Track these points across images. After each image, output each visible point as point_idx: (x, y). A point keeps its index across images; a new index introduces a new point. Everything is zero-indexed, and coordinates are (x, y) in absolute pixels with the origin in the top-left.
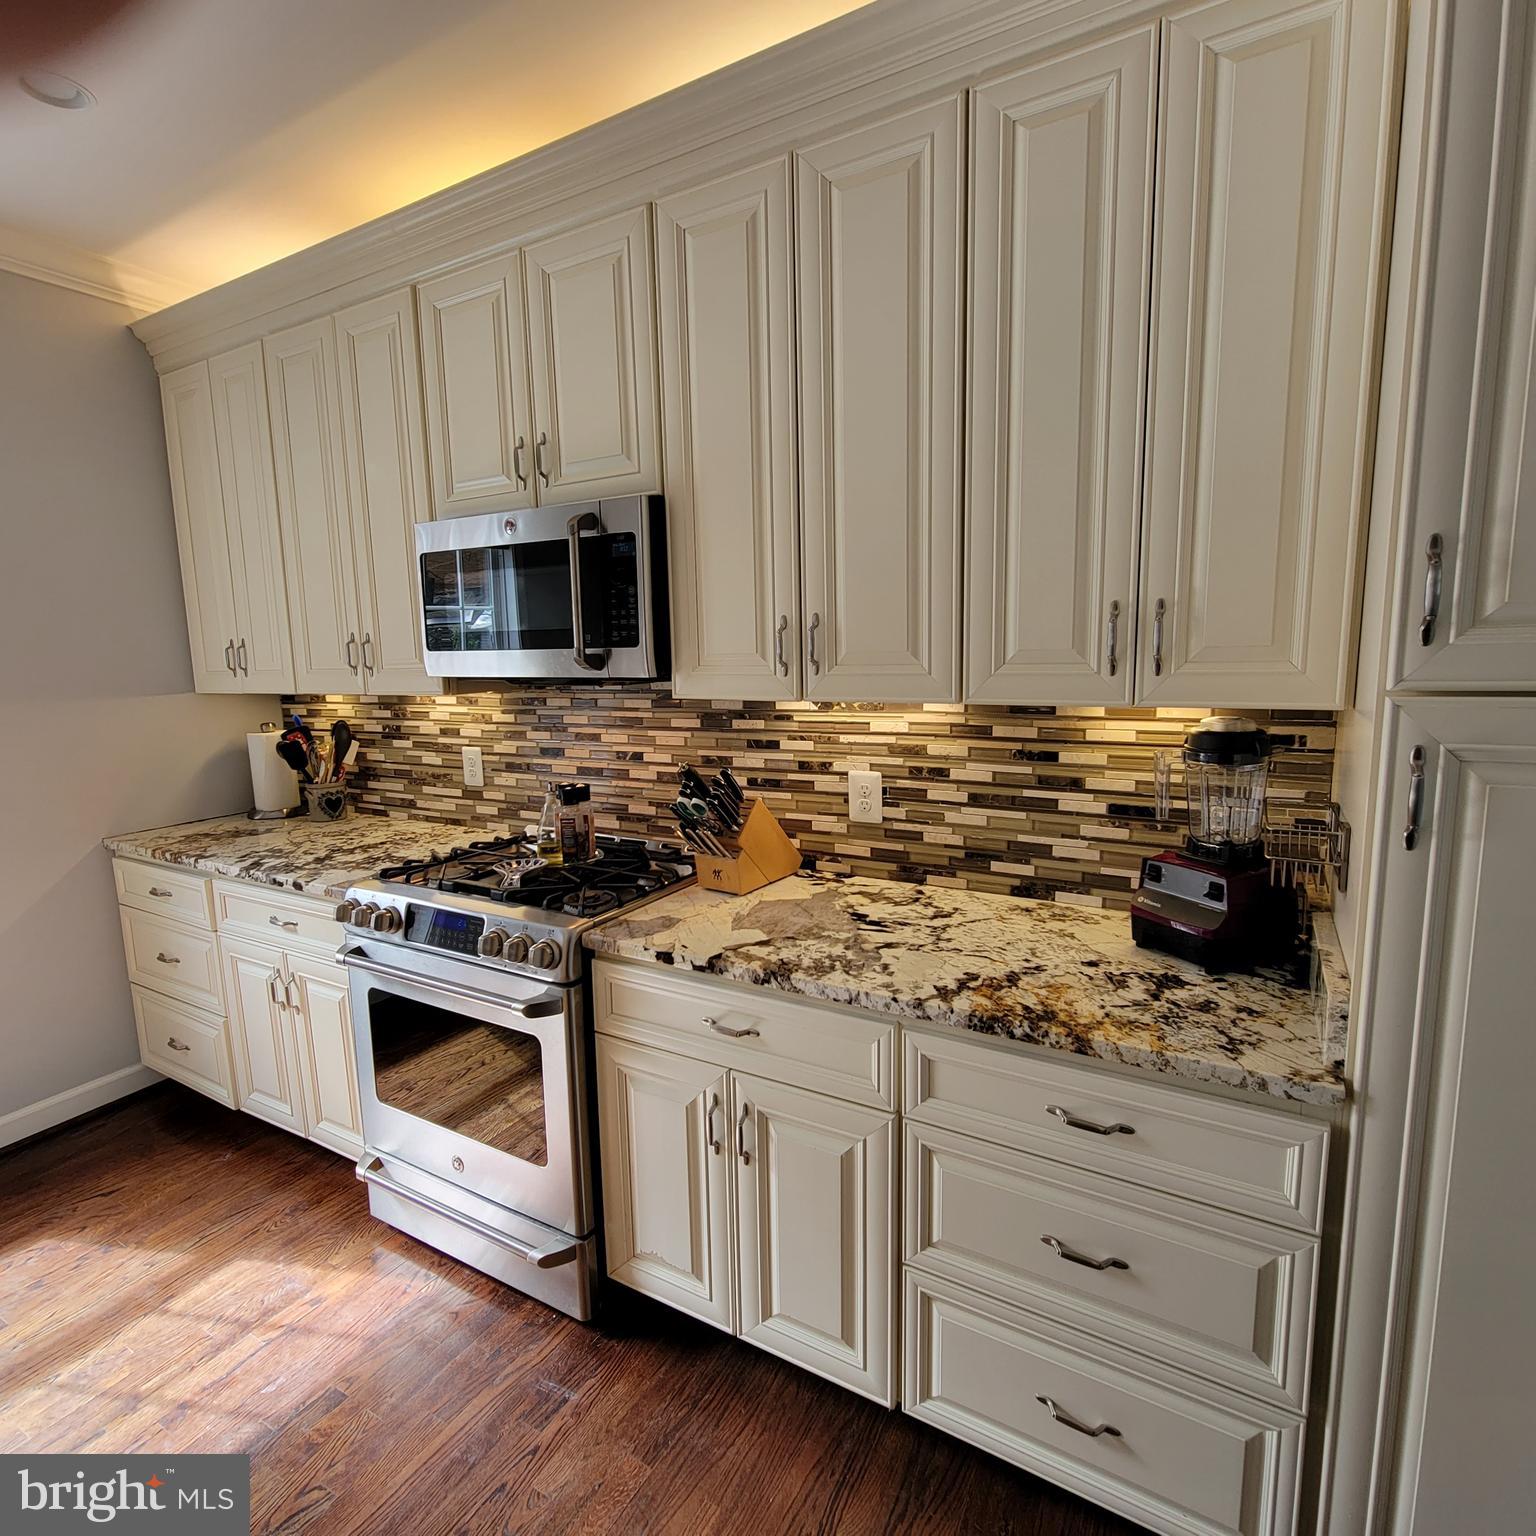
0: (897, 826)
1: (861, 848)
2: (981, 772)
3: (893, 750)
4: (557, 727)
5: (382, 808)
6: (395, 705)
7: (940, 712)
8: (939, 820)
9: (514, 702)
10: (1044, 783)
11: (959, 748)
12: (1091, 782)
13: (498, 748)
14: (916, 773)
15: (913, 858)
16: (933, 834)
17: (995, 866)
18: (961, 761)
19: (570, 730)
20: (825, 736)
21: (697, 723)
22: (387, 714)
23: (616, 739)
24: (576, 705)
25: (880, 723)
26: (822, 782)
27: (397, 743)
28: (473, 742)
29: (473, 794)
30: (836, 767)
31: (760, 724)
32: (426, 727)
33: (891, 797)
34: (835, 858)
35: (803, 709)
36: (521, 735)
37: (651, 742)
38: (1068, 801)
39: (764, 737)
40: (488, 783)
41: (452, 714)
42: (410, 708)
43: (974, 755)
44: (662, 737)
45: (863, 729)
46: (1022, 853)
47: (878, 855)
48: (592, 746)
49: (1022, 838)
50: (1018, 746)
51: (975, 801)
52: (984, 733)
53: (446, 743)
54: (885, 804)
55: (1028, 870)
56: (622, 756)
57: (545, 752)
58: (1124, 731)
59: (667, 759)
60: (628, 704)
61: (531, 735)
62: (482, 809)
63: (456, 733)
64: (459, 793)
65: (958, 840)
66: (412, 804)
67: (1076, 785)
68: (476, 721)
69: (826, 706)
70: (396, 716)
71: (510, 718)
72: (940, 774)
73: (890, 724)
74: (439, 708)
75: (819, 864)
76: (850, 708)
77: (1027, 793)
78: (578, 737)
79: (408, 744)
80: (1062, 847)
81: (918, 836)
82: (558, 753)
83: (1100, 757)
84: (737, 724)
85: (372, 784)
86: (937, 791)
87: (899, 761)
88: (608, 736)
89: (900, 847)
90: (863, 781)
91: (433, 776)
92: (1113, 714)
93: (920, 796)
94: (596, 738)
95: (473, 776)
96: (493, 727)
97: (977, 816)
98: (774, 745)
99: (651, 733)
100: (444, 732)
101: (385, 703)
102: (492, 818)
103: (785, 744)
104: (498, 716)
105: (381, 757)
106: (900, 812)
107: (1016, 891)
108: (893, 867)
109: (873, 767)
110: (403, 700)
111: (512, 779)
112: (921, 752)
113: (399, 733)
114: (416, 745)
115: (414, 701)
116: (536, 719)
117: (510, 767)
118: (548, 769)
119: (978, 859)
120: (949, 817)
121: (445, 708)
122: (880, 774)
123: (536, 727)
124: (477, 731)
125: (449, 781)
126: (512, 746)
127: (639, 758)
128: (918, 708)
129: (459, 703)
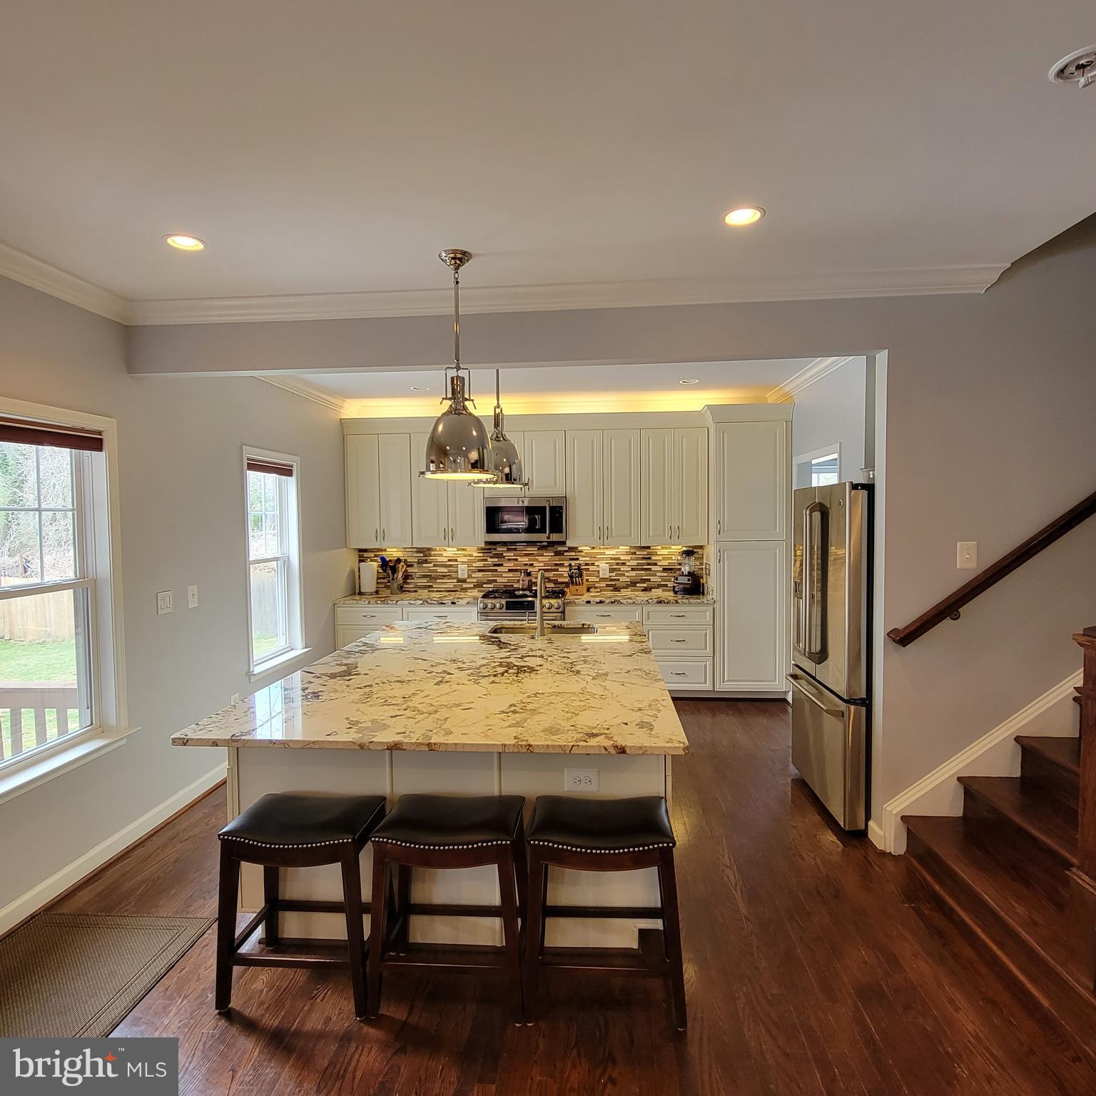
0: (613, 578)
1: (603, 584)
2: (634, 563)
3: (611, 559)
4: (500, 556)
5: (414, 589)
6: (426, 552)
7: (624, 549)
8: (624, 575)
9: (483, 549)
10: (649, 564)
11: (628, 557)
12: (659, 564)
13: (474, 565)
14: (617, 564)
15: (617, 586)
16: (622, 579)
17: (638, 585)
18: (629, 560)
19: (506, 558)
20: (592, 556)
21: (553, 554)
22: (422, 555)
23: (525, 560)
24: (509, 550)
25: (607, 552)
26: (591, 568)
27: (424, 565)
28: (463, 563)
29: (464, 581)
30: (596, 564)
31: (573, 554)
32: (439, 559)
33: (612, 570)
34: (595, 588)
35: (586, 549)
36: (486, 560)
37: (537, 560)
38: (654, 568)
39: (575, 557)
40: (469, 576)
41: (454, 554)
42: (433, 553)
43: (633, 559)
44: (540, 558)
45: (604, 554)
46: (643, 581)
47: (607, 586)
48: (516, 562)
49: (644, 578)
50: (642, 556)
51: (633, 569)
52: (635, 553)
53: (452, 564)
54: (610, 572)
55: (645, 585)
56: (526, 565)
57: (495, 565)
58: (665, 552)
59: (543, 565)
60: (528, 549)
61: (489, 559)
62: (465, 586)
63: (456, 561)
64: (456, 581)
65: (629, 580)
66: (431, 587)
67: (656, 564)
68: (465, 556)
69: (593, 548)
70: (426, 556)
71: (482, 555)
72: (624, 564)
73: (611, 552)
74: (448, 552)
75: (591, 590)
76: (600, 548)
77: (645, 567)
78: (509, 559)
79: (432, 565)
80: (653, 579)
81: (618, 580)
82: (501, 565)
83: (660, 558)
84: (565, 554)
85: (410, 581)
86: (623, 568)
87: (613, 561)
88: (520, 559)
89: (613, 583)
90: (603, 567)
91: (443, 576)
92: (663, 548)
93: (619, 570)
94: (516, 560)
95: (462, 573)
96: (473, 558)
97: (633, 573)
98: (577, 559)
99: (536, 557)
100: (449, 560)
101: (420, 550)
102: (470, 588)
103: (581, 558)
104: (475, 554)
105: (417, 571)
106: (614, 574)
107: (643, 590)
108: (612, 588)
109: (606, 563)
110: (429, 549)
111: (480, 574)
112: (619, 559)
113: (426, 561)
114: (435, 566)
115: (435, 550)
116: (492, 555)
117: (480, 571)
118: (496, 570)
119: (633, 584)
120: (626, 574)
121: (451, 552)
122: (608, 565)
123: (491, 557)
124: (465, 559)
125: (450, 577)
126: (481, 564)
127: (532, 565)
128: (618, 548)
129: (458, 550)
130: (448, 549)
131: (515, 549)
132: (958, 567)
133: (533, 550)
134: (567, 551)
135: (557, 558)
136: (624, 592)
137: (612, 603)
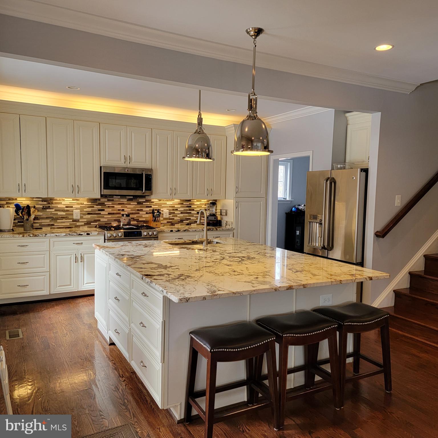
0: (171, 218)
1: (165, 222)
2: (182, 209)
3: (170, 207)
4: (103, 205)
5: (40, 227)
6: (49, 201)
7: (177, 201)
8: (177, 216)
10: (190, 210)
11: (179, 206)
12: (195, 210)
13: (85, 210)
14: (173, 210)
15: (173, 222)
16: (176, 218)
17: (184, 222)
18: (179, 208)
19: (107, 205)
20: (160, 205)
21: (136, 204)
22: (46, 203)
23: (119, 207)
24: (109, 200)
25: (168, 203)
27: (48, 210)
28: (77, 209)
29: (77, 221)
30: (161, 210)
31: (148, 203)
32: (59, 206)
33: (170, 214)
35: (156, 201)
36: (93, 207)
37: (126, 207)
38: (193, 212)
39: (149, 206)
40: (81, 218)
41: (70, 203)
42: (54, 202)
43: (182, 207)
44: (128, 206)
45: (166, 204)
46: (187, 219)
47: (168, 222)
48: (113, 209)
49: (187, 217)
50: (187, 205)
51: (182, 213)
52: (182, 204)
53: (69, 210)
54: (169, 215)
55: (188, 222)
56: (119, 210)
57: (99, 210)
58: (198, 203)
59: (130, 210)
60: (121, 200)
61: (95, 207)
62: (78, 224)
63: (72, 207)
64: (71, 221)
65: (179, 219)
66: (53, 225)
67: (193, 210)
68: (78, 204)
69: (160, 200)
70: (49, 204)
71: (90, 203)
72: (177, 210)
73: (170, 203)
74: (65, 201)
76: (164, 201)
77: (188, 211)
78: (109, 207)
79: (53, 210)
80: (192, 218)
81: (174, 219)
82: (103, 210)
83: (196, 206)
84: (144, 203)
86: (176, 212)
88: (116, 206)
89: (171, 221)
90: (166, 211)
91: (62, 217)
92: (197, 201)
93: (174, 213)
94: (113, 207)
95: (77, 217)
96: (84, 205)
97: (182, 215)
98: (151, 207)
99: (126, 206)
100: (67, 207)
101: (44, 200)
102: (82, 225)
103: (153, 206)
104: (86, 203)
105: (41, 214)
106: (171, 216)
107: (187, 225)
108: (170, 224)
109: (167, 209)
110: (52, 199)
111: (89, 216)
112: (174, 207)
113: (49, 208)
114: (56, 210)
115: (56, 200)
116: (97, 203)
117: (89, 214)
118: (100, 214)
119: (181, 221)
120: (178, 216)
121: (68, 201)
122: (168, 210)
123: (97, 205)
124: (79, 206)
125: (66, 218)
126: (90, 209)
127: (123, 210)
128: (174, 201)
129: (73, 200)
130: (66, 199)
131: (113, 200)
132: (396, 205)
133: (124, 201)
134: (145, 202)
135: (139, 206)
136: (177, 226)
137: (184, 231)
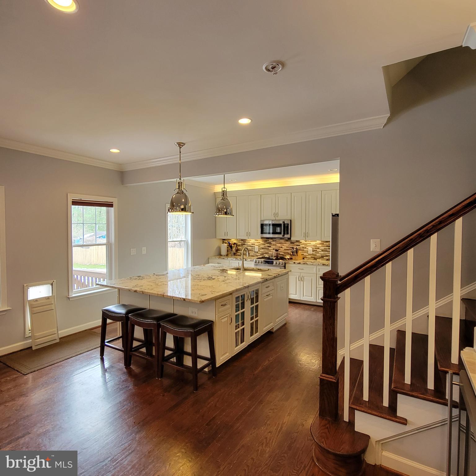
0: (314, 254)
1: (310, 256)
2: (323, 248)
3: (313, 246)
4: (270, 243)
7: (318, 242)
8: (318, 253)
9: (264, 240)
11: (321, 245)
13: (261, 246)
14: (316, 248)
15: (316, 257)
16: (318, 255)
17: (324, 258)
18: (321, 247)
20: (306, 244)
21: (290, 243)
22: (243, 242)
23: (279, 245)
24: (273, 241)
25: (312, 243)
26: (305, 249)
27: (244, 246)
28: (257, 245)
29: (257, 252)
30: (307, 248)
31: (298, 243)
32: (249, 244)
33: (313, 251)
34: (306, 258)
35: (303, 241)
36: (265, 245)
37: (284, 245)
39: (298, 245)
40: (259, 251)
42: (247, 241)
43: (322, 246)
44: (285, 245)
45: (310, 244)
47: (311, 257)
48: (276, 246)
49: (327, 255)
50: (326, 245)
51: (322, 251)
52: (323, 244)
53: (253, 245)
56: (279, 247)
57: (268, 247)
59: (286, 247)
60: (281, 241)
61: (266, 244)
63: (254, 244)
64: (254, 252)
65: (320, 255)
68: (257, 243)
69: (306, 241)
70: (244, 242)
71: (263, 242)
72: (319, 248)
73: (313, 243)
75: (305, 259)
76: (309, 241)
78: (273, 245)
79: (246, 246)
81: (316, 255)
82: (270, 247)
84: (295, 243)
85: (238, 251)
86: (318, 250)
87: (314, 247)
88: (277, 245)
89: (314, 256)
90: (310, 249)
91: (250, 250)
93: (316, 251)
94: (276, 245)
95: (256, 250)
96: (260, 244)
97: (322, 252)
98: (299, 246)
100: (252, 244)
101: (242, 240)
103: (301, 245)
104: (261, 242)
105: (241, 248)
106: (314, 252)
108: (313, 258)
110: (245, 240)
111: (263, 250)
112: (316, 246)
113: (244, 244)
114: (247, 246)
115: (247, 240)
116: (267, 243)
117: (263, 249)
118: (268, 249)
119: (322, 257)
121: (253, 241)
122: (312, 248)
123: (267, 244)
124: (258, 244)
125: (252, 251)
126: (263, 246)
127: (282, 247)
128: (316, 241)
129: (255, 240)
130: (252, 240)
131: (276, 241)
132: (371, 250)
133: (282, 241)
134: (295, 242)
135: (292, 245)
136: (318, 260)
137: (304, 264)
